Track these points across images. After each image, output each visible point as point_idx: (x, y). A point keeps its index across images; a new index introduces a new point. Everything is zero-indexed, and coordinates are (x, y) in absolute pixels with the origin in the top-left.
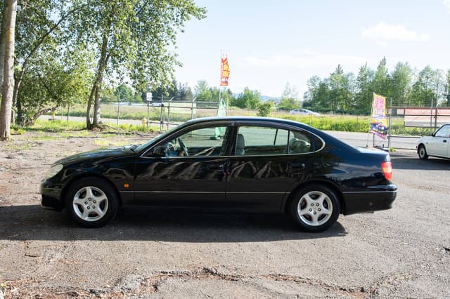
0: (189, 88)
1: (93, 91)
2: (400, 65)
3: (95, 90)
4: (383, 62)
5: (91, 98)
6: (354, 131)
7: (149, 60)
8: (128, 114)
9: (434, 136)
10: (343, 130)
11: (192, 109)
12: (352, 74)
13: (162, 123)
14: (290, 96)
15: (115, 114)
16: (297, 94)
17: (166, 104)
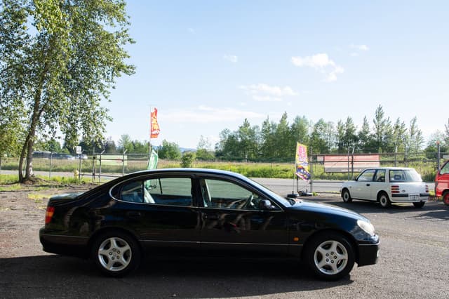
0: (113, 142)
1: (25, 145)
2: (298, 119)
3: (28, 144)
4: (285, 117)
5: (23, 151)
6: (269, 177)
7: (81, 115)
8: (59, 167)
9: (357, 180)
10: (259, 177)
11: (123, 160)
12: (257, 127)
13: (94, 175)
14: (204, 147)
15: (46, 167)
16: (210, 145)
17: (98, 157)
